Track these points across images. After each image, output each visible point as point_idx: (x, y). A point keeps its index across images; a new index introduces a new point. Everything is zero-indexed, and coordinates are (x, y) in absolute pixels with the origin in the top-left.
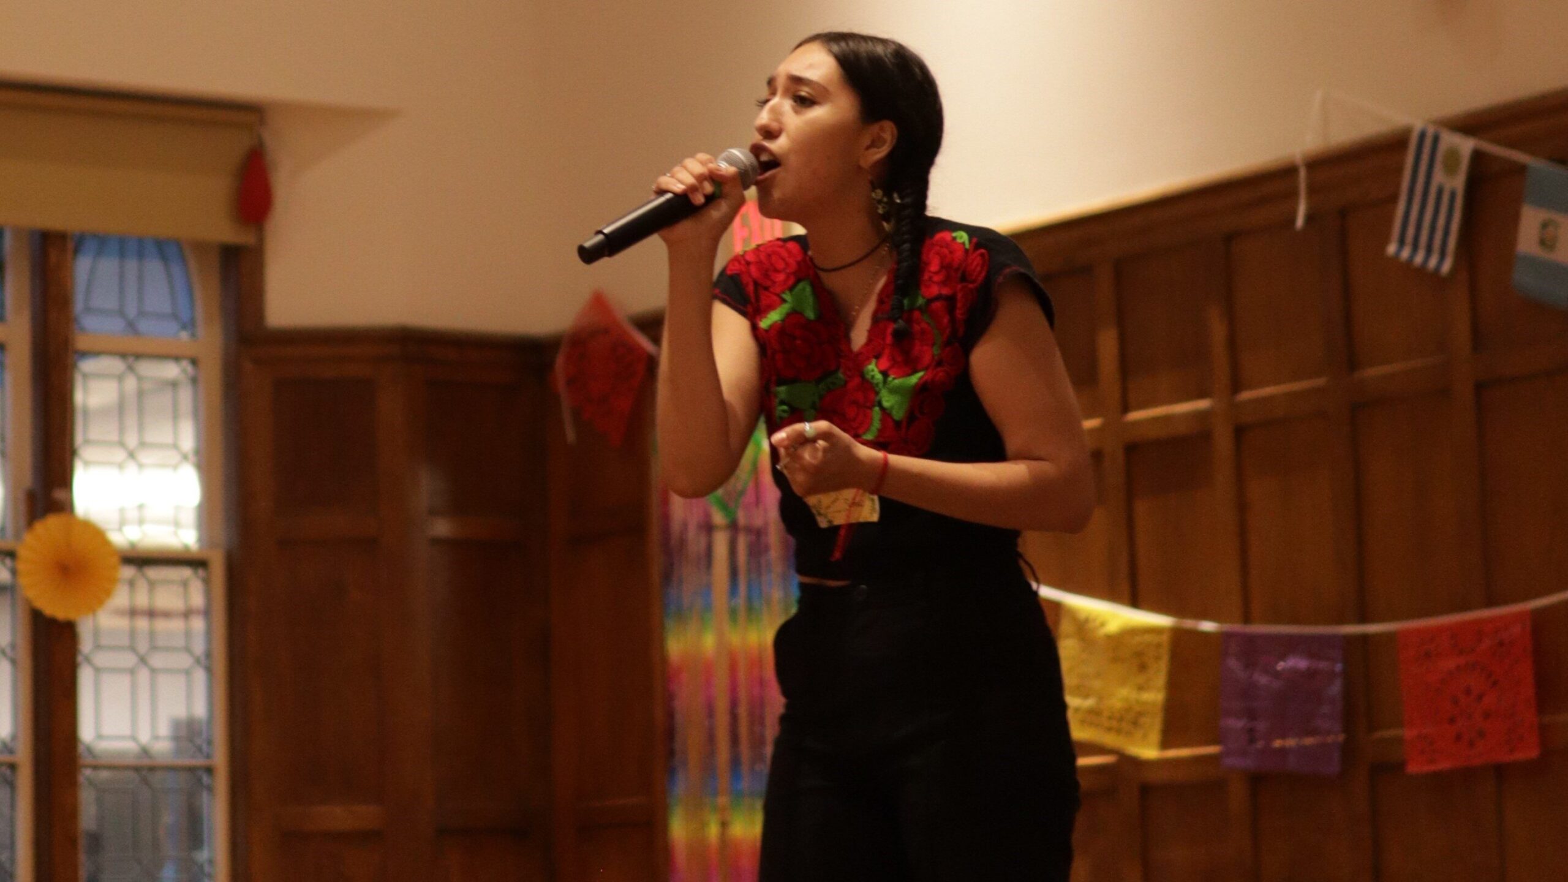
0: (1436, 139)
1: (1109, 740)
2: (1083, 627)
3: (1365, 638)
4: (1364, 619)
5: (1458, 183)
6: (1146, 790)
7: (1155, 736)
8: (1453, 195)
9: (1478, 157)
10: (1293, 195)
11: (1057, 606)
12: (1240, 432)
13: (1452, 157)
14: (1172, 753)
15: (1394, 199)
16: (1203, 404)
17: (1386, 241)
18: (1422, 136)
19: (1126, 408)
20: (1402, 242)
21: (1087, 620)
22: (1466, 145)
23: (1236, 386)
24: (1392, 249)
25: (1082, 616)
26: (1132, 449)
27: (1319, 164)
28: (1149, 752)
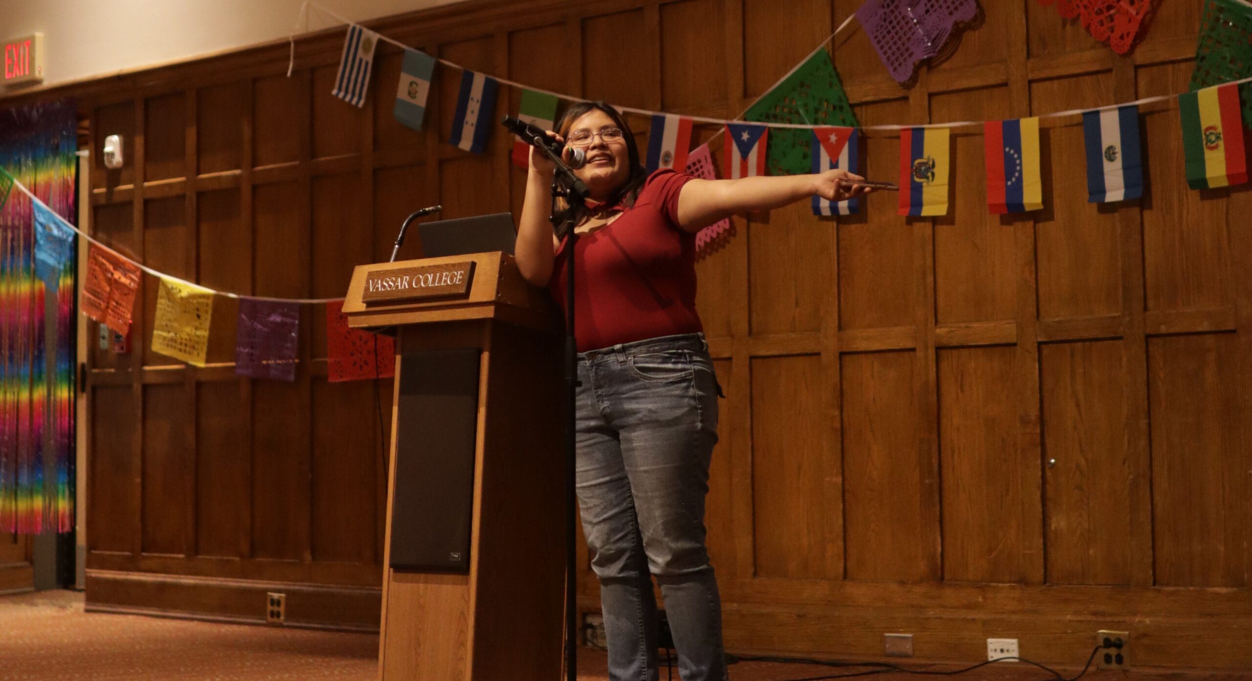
0: (360, 32)
1: (180, 356)
2: (170, 293)
3: (312, 305)
4: (311, 297)
5: (369, 58)
6: (199, 385)
7: (203, 355)
8: (367, 63)
9: (380, 42)
10: (288, 59)
11: (158, 279)
12: (255, 188)
13: (368, 41)
14: (213, 365)
15: (338, 63)
16: (237, 172)
17: (332, 88)
18: (354, 29)
19: (199, 172)
20: (340, 90)
21: (172, 288)
22: (375, 37)
23: (255, 163)
24: (334, 92)
25: (170, 286)
26: (200, 195)
27: (302, 42)
28: (202, 365)
